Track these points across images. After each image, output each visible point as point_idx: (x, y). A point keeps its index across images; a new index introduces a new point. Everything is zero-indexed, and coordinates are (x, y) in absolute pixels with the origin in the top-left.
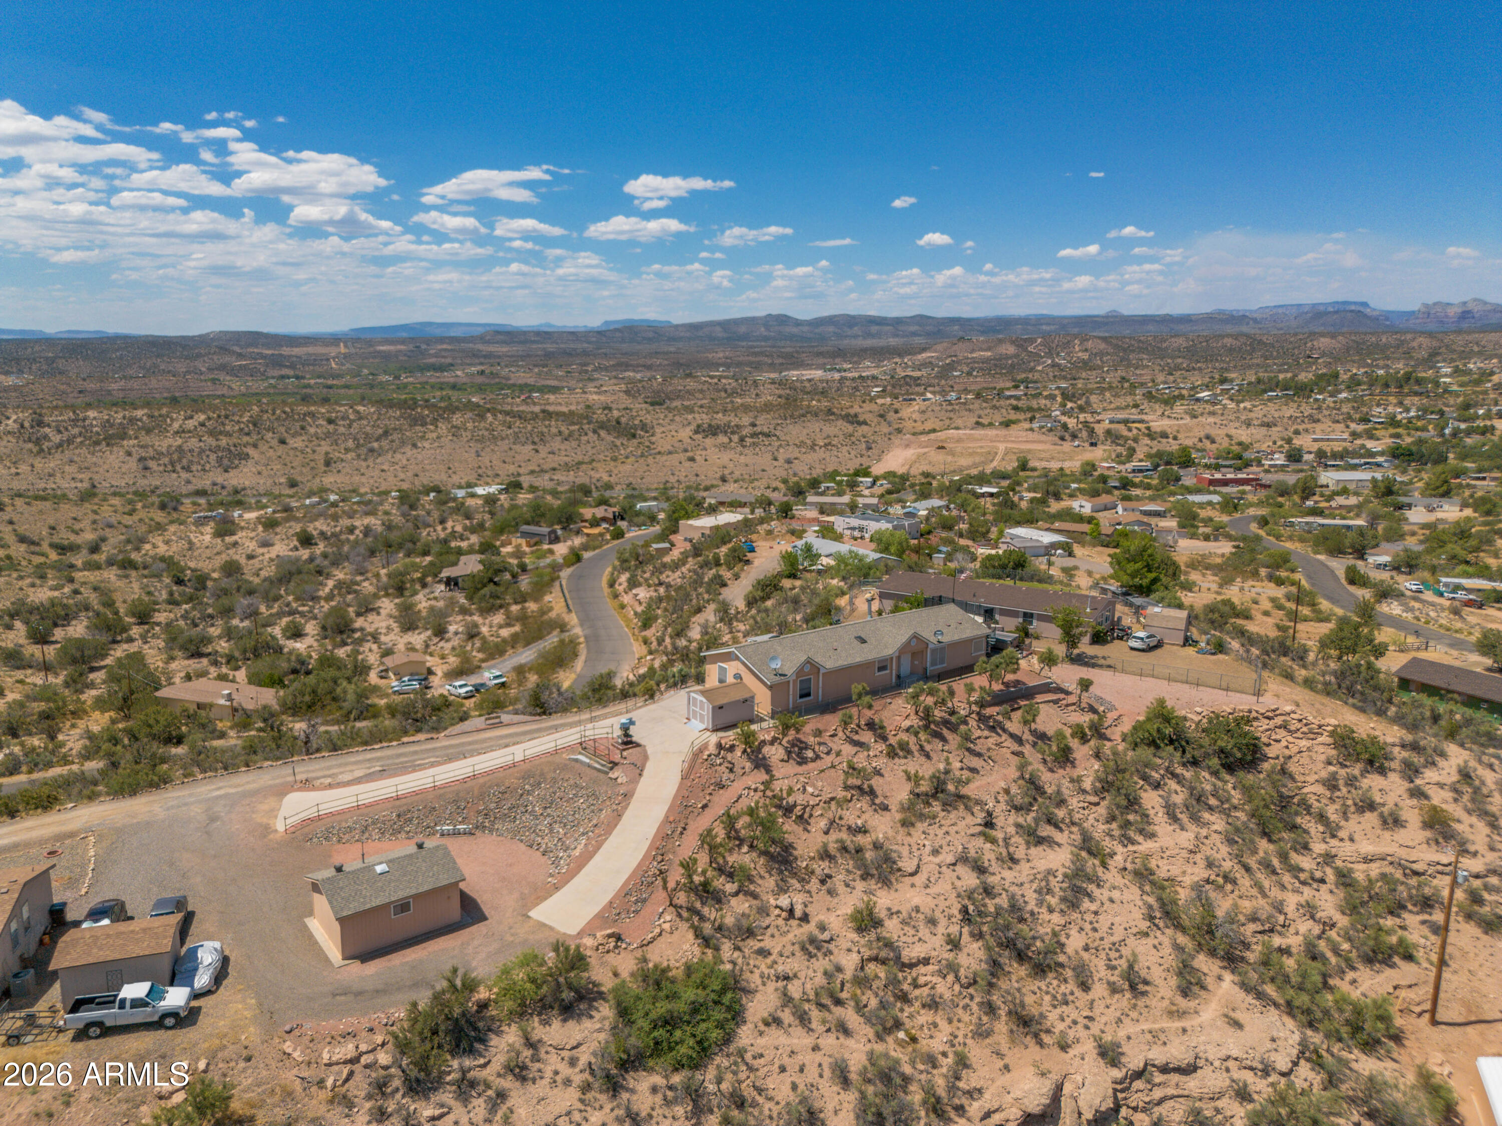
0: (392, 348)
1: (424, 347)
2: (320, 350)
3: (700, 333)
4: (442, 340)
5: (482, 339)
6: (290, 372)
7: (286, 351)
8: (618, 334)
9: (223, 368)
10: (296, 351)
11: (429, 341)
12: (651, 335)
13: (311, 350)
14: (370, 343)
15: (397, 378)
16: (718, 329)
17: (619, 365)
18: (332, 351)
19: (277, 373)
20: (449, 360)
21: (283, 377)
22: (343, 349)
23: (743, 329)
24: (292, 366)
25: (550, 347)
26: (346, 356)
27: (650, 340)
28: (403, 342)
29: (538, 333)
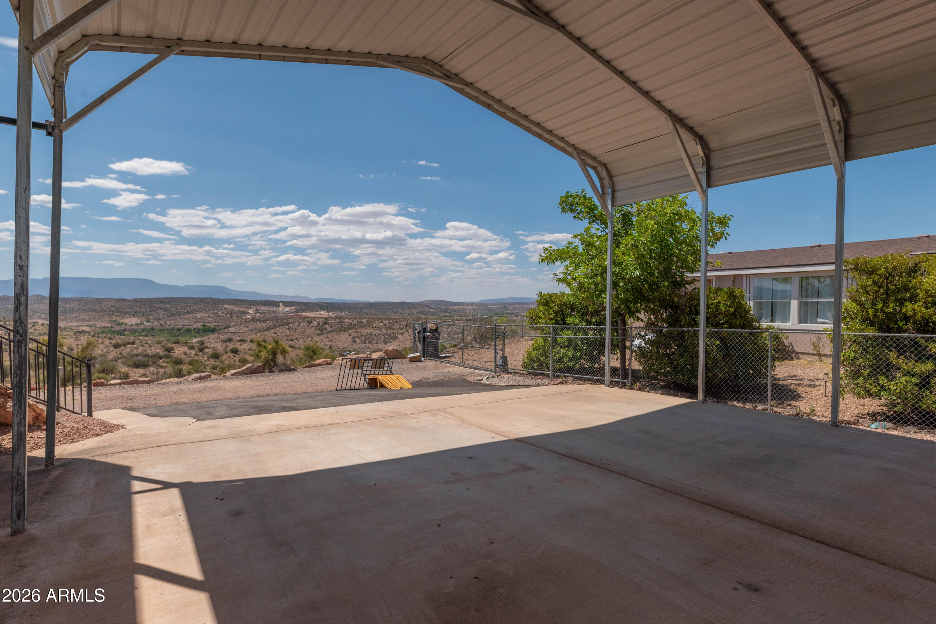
0: (494, 306)
1: (508, 306)
2: (465, 307)
4: (516, 304)
6: (448, 315)
7: (451, 307)
9: (422, 312)
10: (456, 307)
11: (510, 304)
13: (461, 307)
14: (486, 305)
18: (469, 308)
19: (443, 315)
21: (445, 316)
22: (474, 307)
24: (450, 312)
26: (475, 310)
28: (500, 304)
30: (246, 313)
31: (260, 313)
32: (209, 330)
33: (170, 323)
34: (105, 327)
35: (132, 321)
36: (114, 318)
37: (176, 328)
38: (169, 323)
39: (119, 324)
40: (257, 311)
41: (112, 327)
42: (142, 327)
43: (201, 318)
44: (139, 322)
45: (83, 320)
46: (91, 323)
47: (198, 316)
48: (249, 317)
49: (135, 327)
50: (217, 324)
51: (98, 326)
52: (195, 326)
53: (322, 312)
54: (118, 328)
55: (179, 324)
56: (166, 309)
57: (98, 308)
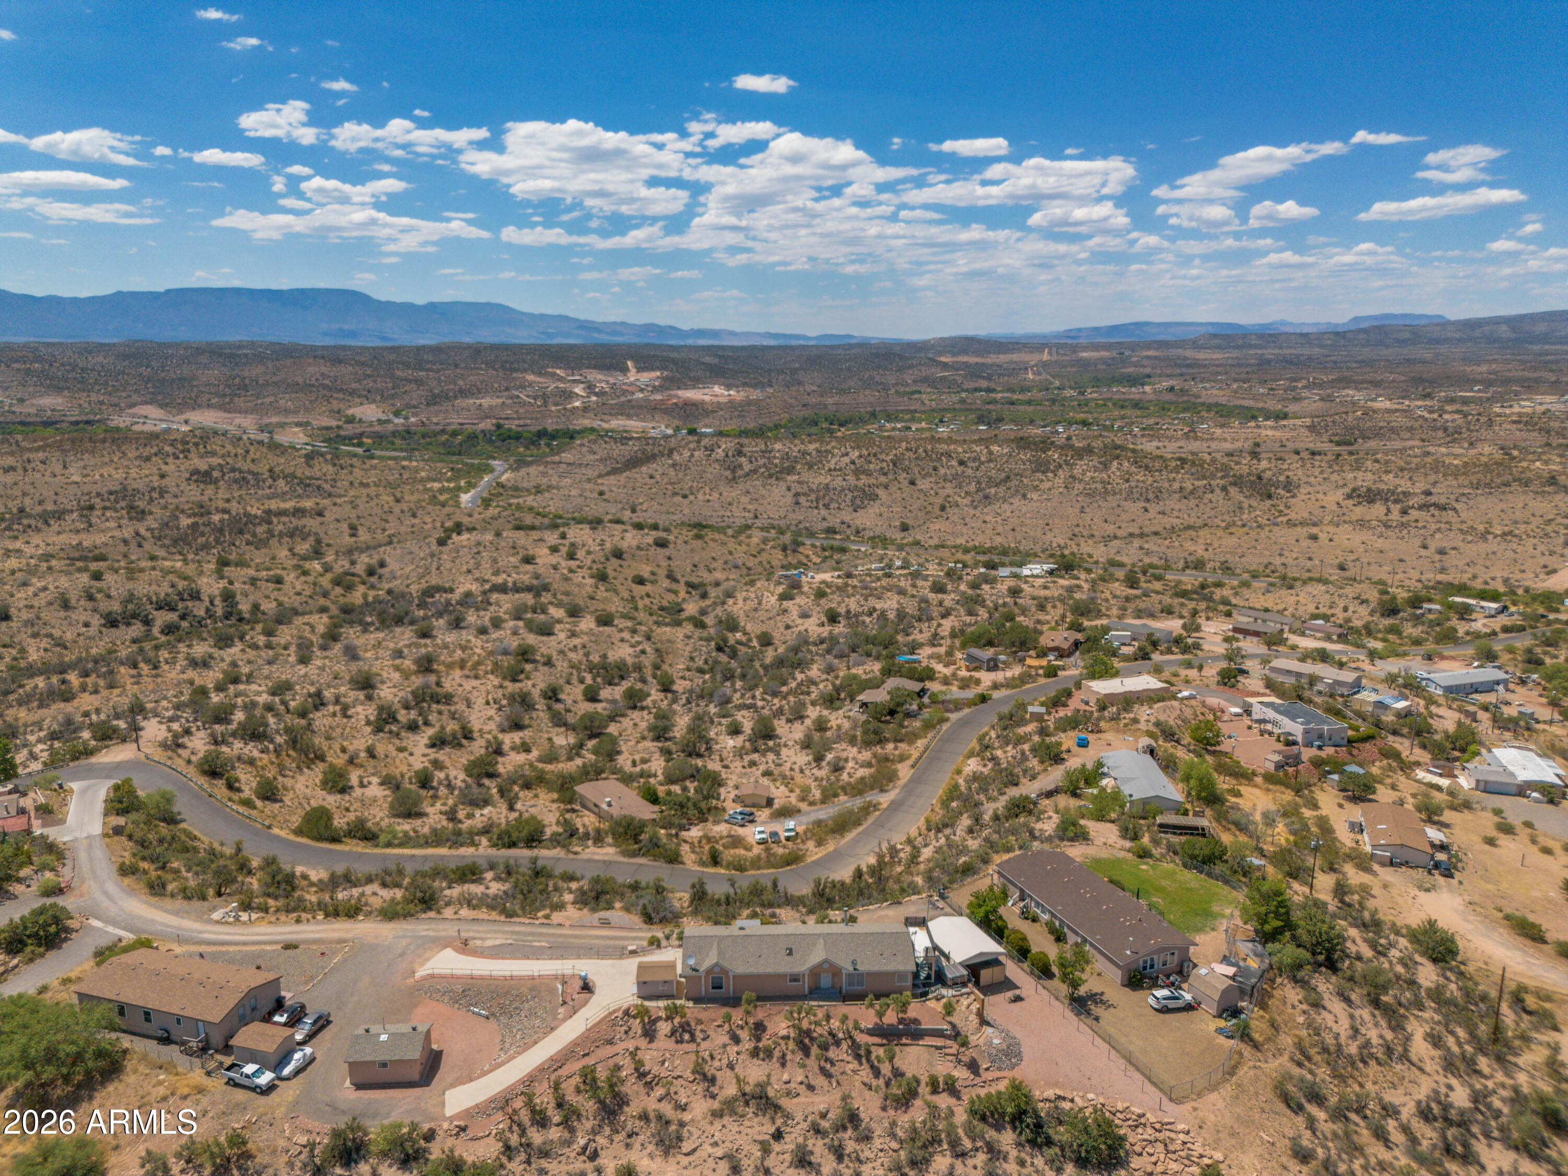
0: (1095, 354)
1: (1128, 353)
2: (1025, 356)
3: (1477, 333)
4: (1151, 345)
5: (1195, 344)
6: (985, 385)
7: (992, 358)
8: (1362, 336)
9: (925, 380)
10: (1002, 359)
11: (1137, 346)
12: (1407, 335)
13: (1015, 357)
14: (1075, 348)
15: (1082, 393)
16: (1504, 328)
17: (1339, 380)
18: (1032, 358)
19: (972, 385)
20: (1148, 370)
21: (976, 390)
22: (1045, 357)
23: (1542, 328)
24: (989, 378)
25: (1269, 353)
26: (1045, 365)
27: (1403, 342)
28: (1108, 347)
29: (1261, 336)
30: (570, 395)
31: (596, 394)
32: (510, 437)
33: (437, 418)
34: (328, 428)
35: (369, 412)
36: (335, 405)
37: (450, 428)
38: (435, 420)
39: (350, 420)
40: (590, 387)
41: (339, 427)
42: (390, 427)
43: (491, 408)
44: (384, 417)
45: (287, 412)
46: (301, 418)
47: (486, 402)
48: (577, 404)
49: (378, 428)
50: (521, 422)
51: (315, 423)
52: (482, 426)
53: (717, 389)
54: (349, 430)
55: (454, 421)
56: (419, 382)
57: (301, 381)
